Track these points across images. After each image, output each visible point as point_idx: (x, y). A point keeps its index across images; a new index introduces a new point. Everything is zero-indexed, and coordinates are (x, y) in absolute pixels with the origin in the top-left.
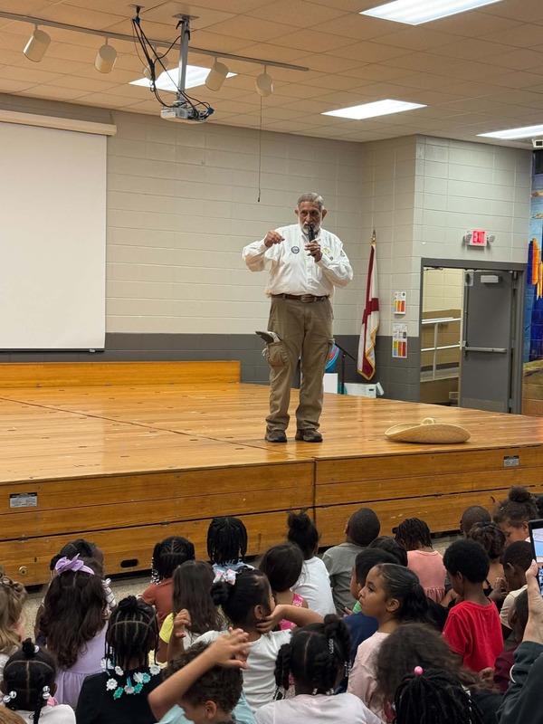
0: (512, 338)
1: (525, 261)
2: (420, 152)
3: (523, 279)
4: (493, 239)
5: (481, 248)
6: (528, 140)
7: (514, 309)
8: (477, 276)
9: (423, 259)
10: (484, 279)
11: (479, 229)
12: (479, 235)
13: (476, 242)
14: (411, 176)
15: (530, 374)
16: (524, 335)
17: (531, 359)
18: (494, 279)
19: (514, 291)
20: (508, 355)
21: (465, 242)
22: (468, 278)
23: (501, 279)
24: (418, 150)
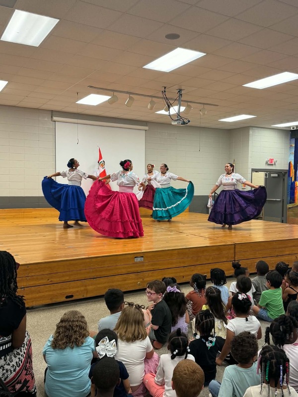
0: (283, 195)
1: (288, 169)
2: (251, 132)
3: (287, 175)
4: (276, 161)
5: (272, 165)
6: (290, 127)
7: (284, 186)
8: (270, 175)
9: (252, 169)
10: (272, 175)
11: (272, 158)
12: (271, 160)
13: (271, 162)
14: (248, 141)
15: (290, 208)
16: (288, 195)
17: (290, 203)
18: (276, 175)
19: (284, 179)
20: (282, 201)
21: (267, 163)
22: (266, 175)
23: (278, 175)
24: (250, 132)
